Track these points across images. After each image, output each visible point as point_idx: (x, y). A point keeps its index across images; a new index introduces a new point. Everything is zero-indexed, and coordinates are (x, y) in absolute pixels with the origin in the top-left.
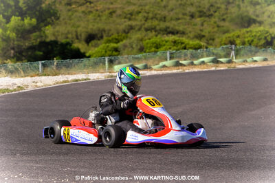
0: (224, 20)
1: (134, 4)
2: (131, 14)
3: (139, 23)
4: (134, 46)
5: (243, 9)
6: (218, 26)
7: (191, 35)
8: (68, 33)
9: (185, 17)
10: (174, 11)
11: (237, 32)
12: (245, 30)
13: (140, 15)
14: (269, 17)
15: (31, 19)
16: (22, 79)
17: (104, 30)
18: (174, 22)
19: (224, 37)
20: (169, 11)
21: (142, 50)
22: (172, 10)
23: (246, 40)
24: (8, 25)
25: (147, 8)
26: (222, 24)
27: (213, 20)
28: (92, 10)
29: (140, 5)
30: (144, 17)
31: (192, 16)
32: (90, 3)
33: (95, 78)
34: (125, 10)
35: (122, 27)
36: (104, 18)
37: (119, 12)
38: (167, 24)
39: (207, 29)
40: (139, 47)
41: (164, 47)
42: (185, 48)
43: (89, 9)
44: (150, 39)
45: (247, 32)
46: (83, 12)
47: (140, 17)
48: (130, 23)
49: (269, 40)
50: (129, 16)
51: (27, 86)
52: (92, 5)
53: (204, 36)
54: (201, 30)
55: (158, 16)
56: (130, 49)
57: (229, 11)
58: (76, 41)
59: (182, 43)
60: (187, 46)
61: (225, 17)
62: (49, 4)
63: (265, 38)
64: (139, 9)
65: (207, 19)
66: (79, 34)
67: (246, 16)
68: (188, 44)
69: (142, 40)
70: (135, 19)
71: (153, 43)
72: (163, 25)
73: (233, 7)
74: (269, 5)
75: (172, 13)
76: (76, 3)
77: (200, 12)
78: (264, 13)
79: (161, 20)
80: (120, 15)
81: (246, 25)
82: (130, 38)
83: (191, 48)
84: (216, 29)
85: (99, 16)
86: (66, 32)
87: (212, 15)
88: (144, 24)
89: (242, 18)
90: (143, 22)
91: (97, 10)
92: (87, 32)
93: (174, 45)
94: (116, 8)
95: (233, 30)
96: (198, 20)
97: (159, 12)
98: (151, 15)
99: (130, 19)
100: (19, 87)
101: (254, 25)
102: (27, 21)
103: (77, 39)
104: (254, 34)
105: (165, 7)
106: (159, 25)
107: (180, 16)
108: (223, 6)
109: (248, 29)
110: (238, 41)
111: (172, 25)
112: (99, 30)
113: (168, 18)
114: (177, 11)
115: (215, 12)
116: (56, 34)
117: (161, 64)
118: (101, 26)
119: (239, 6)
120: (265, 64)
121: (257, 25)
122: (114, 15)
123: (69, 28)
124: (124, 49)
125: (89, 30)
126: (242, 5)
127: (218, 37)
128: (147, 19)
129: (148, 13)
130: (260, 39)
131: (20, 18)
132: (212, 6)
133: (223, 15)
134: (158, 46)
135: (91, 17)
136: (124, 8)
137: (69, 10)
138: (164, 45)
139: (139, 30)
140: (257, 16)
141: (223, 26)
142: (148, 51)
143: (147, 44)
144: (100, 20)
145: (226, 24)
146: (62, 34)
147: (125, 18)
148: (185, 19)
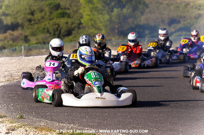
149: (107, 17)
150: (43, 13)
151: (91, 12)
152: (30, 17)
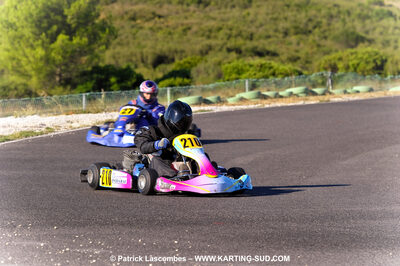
0: (325, 38)
1: (214, 19)
2: (210, 31)
3: (220, 42)
4: (210, 71)
5: (349, 24)
6: (319, 46)
7: (284, 57)
8: (132, 54)
9: (277, 34)
10: (264, 27)
11: (340, 54)
12: (350, 50)
13: (221, 32)
14: (381, 33)
15: (81, 39)
16: (54, 117)
17: (176, 52)
18: (262, 41)
19: (324, 60)
20: (257, 27)
21: (219, 76)
22: (261, 25)
23: (351, 64)
24: (52, 46)
25: (230, 23)
26: (323, 42)
27: (311, 37)
28: (162, 26)
29: (223, 20)
30: (226, 34)
31: (286, 34)
32: (160, 17)
34: (203, 26)
35: (198, 47)
36: (176, 36)
37: (195, 28)
38: (255, 43)
39: (304, 50)
40: (216, 73)
41: (248, 74)
42: (274, 74)
43: (158, 25)
44: (229, 63)
45: (352, 54)
46: (151, 29)
47: (221, 34)
48: (208, 42)
49: (379, 63)
50: (207, 33)
51: (59, 127)
52: (162, 20)
53: (299, 58)
54: (297, 51)
55: (244, 33)
56: (205, 76)
57: (331, 27)
58: (142, 65)
59: (271, 68)
60: (277, 72)
61: (327, 34)
62: (103, 20)
63: (374, 61)
64: (220, 25)
65: (304, 37)
66: (145, 55)
67: (353, 33)
68: (278, 69)
69: (219, 64)
70: (216, 37)
71: (234, 68)
72: (250, 44)
73: (337, 22)
74: (381, 19)
75: (260, 30)
76: (142, 17)
77: (296, 28)
78: (374, 29)
79: (247, 38)
80: (196, 33)
81: (353, 44)
82: (206, 61)
83: (281, 74)
84: (315, 49)
85: (170, 33)
86: (129, 53)
87: (310, 32)
88: (225, 44)
89: (347, 36)
90: (225, 40)
91: (167, 26)
92: (154, 54)
93: (260, 71)
94: (192, 24)
95: (337, 51)
96: (293, 38)
97: (245, 28)
98: (234, 32)
99: (209, 37)
100: (48, 128)
101: (361, 45)
102: (76, 40)
103: (143, 61)
104: (360, 56)
105: (252, 22)
106: (245, 44)
107: (271, 33)
108: (324, 21)
109: (353, 50)
110: (340, 65)
111: (261, 44)
112: (170, 51)
113: (256, 36)
114: (268, 27)
115: (315, 27)
116: (117, 56)
117: (238, 96)
118: (172, 45)
119: (344, 20)
120: (369, 96)
121: (367, 43)
122: (189, 32)
123: (133, 49)
124: (198, 76)
125: (158, 52)
126: (347, 20)
127: (316, 60)
128: (229, 37)
129: (231, 29)
130: (367, 63)
131: (68, 37)
132: (310, 20)
133: (325, 31)
134: (240, 72)
135: (160, 35)
136: (201, 24)
137: (133, 27)
138: (248, 71)
139: (220, 50)
140: (367, 32)
141: (324, 46)
142: (227, 78)
143: (227, 69)
144: (172, 39)
145: (329, 43)
146: (124, 56)
147: (203, 35)
148: (277, 37)
149: (40, 52)
151: (12, 44)
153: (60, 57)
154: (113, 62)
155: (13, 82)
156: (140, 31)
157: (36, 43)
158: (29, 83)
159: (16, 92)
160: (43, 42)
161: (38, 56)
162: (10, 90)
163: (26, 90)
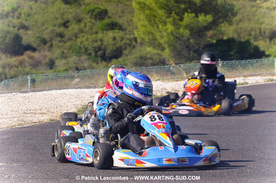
8: (252, 30)
15: (205, 16)
24: (181, 23)
33: (254, 82)
43: (274, 5)
46: (268, 8)
58: (260, 38)
66: (262, 30)
86: (249, 28)
102: (201, 18)
103: (261, 35)
116: (239, 31)
123: (253, 25)
125: (273, 28)
131: (194, 15)
137: (253, 6)
146: (245, 31)
149: (170, 27)
150: (82, 24)
151: (150, 21)
152: (62, 29)
153: (188, 31)
154: (235, 36)
155: (149, 53)
156: (259, 10)
157: (168, 20)
158: (162, 53)
159: (151, 61)
160: (174, 19)
161: (169, 31)
162: (146, 59)
163: (160, 59)
